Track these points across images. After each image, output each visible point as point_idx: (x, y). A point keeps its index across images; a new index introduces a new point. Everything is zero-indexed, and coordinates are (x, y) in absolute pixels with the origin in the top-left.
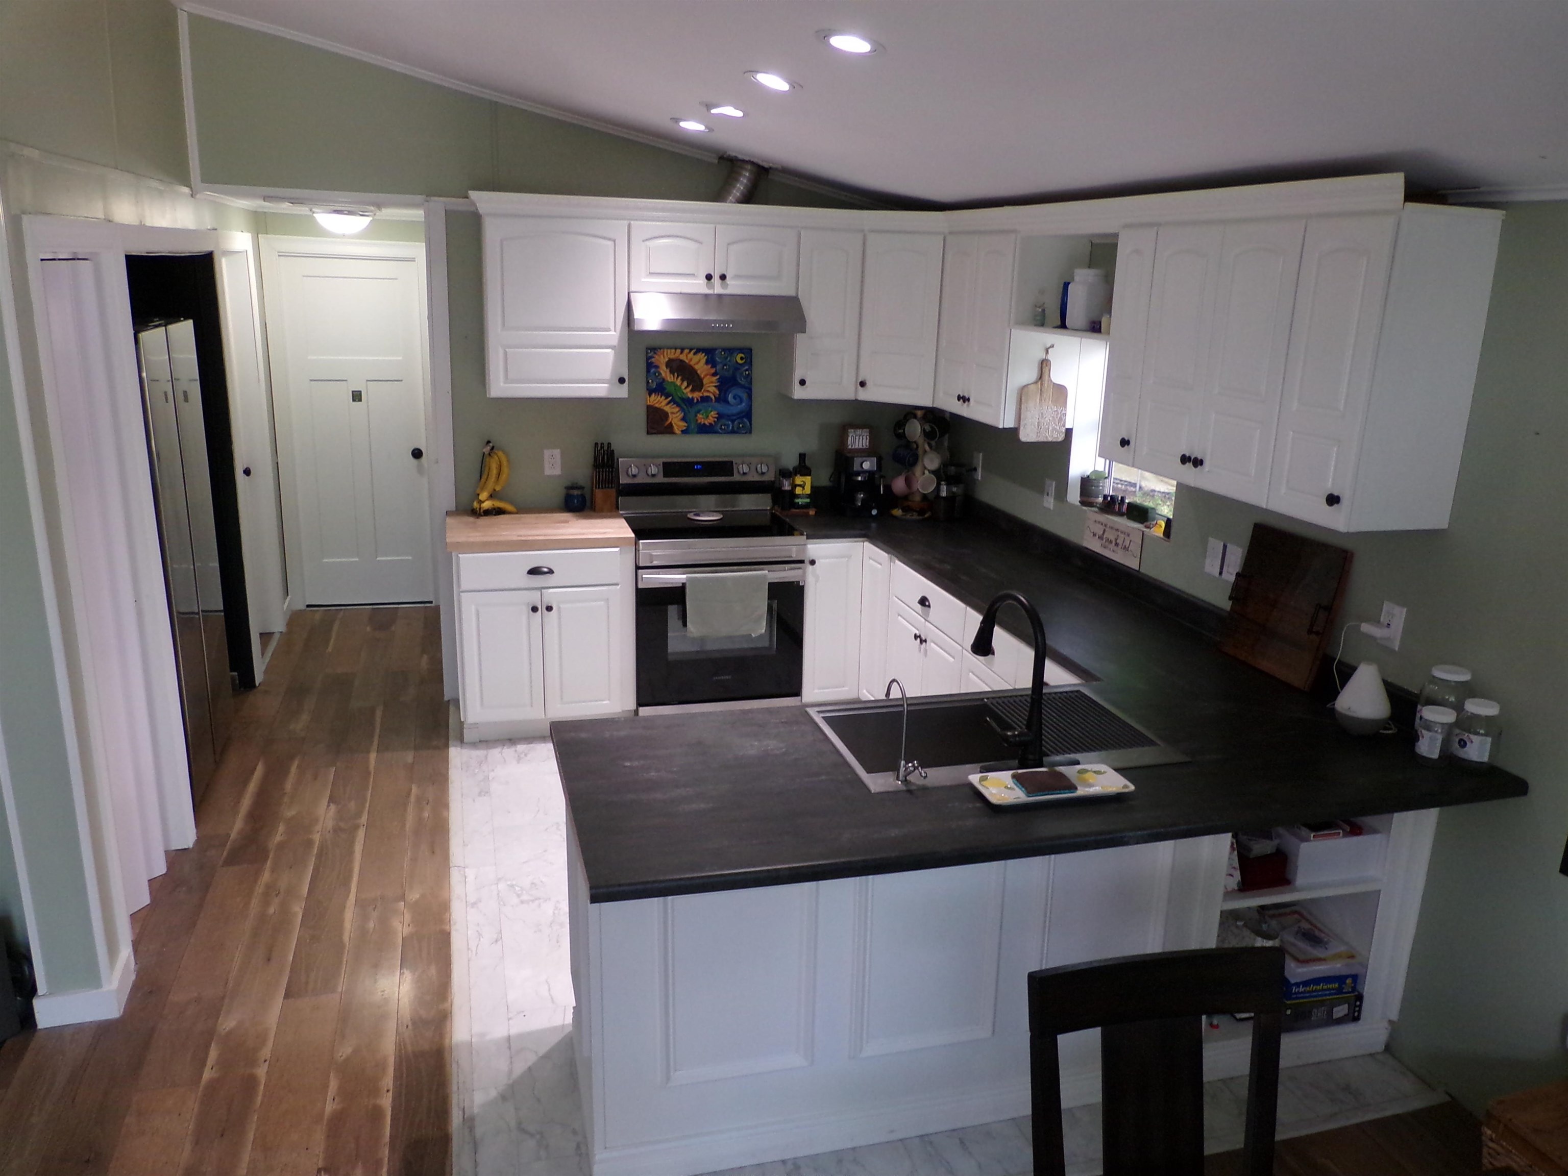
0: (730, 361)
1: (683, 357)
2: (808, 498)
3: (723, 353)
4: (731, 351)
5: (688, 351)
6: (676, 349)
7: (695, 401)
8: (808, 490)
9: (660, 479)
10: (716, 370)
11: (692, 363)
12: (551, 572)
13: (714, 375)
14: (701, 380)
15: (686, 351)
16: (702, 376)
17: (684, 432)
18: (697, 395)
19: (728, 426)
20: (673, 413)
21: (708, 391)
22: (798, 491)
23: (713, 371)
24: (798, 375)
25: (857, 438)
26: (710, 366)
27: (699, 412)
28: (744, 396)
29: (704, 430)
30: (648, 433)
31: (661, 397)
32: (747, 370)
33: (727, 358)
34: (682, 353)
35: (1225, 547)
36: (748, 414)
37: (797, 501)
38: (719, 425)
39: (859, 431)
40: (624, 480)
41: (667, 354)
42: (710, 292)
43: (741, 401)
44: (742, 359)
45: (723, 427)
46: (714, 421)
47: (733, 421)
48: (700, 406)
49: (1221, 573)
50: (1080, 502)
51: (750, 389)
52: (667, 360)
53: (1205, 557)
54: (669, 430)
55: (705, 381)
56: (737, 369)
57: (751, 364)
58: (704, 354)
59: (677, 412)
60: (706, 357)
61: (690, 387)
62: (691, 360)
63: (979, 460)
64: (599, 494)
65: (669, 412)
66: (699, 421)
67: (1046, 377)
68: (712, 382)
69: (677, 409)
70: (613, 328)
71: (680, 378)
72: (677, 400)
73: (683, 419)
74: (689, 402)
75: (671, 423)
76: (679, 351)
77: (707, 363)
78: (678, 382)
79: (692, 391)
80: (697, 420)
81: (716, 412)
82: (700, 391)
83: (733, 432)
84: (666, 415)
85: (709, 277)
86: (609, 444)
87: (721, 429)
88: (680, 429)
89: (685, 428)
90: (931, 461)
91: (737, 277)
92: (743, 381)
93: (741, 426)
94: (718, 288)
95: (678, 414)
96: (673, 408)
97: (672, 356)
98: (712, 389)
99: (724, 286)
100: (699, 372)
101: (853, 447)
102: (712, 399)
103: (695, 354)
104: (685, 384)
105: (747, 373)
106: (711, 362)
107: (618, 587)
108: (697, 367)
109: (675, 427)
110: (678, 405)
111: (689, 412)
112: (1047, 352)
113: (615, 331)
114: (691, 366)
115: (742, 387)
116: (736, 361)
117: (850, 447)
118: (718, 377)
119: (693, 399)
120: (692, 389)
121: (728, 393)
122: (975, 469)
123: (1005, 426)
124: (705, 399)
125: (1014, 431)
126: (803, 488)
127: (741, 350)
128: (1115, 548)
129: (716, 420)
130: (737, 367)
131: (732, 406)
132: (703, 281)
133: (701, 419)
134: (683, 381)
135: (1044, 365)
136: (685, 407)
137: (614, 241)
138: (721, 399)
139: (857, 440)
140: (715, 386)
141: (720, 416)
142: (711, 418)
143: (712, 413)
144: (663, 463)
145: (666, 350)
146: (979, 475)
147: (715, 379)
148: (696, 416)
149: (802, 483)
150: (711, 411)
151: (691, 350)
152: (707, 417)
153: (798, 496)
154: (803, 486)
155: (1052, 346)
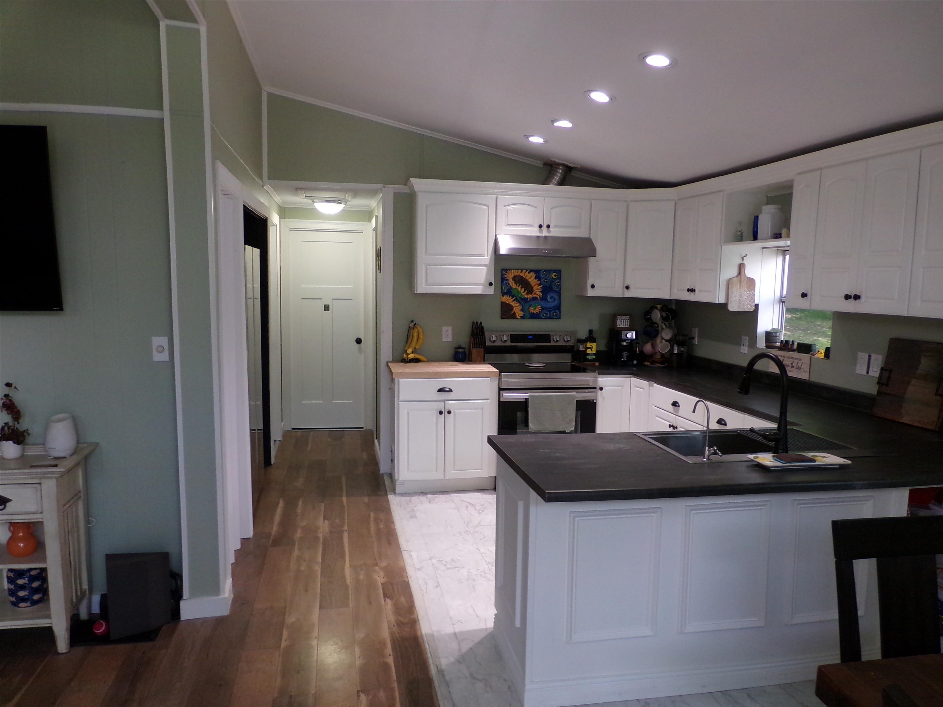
0: (548, 277)
1: (522, 274)
2: (594, 355)
3: (545, 272)
4: (549, 271)
5: (525, 271)
6: (518, 270)
7: (529, 299)
8: (594, 351)
9: (509, 344)
10: (541, 282)
11: (527, 278)
12: (451, 391)
13: (539, 285)
14: (532, 288)
15: (524, 271)
16: (533, 285)
17: (522, 317)
18: (530, 296)
19: (547, 314)
20: (516, 306)
21: (536, 294)
22: (589, 351)
23: (539, 282)
24: (590, 282)
25: (622, 321)
26: (537, 280)
27: (530, 306)
28: (556, 297)
29: (534, 316)
30: (502, 318)
31: (509, 297)
32: (558, 282)
33: (547, 275)
34: (521, 272)
35: (870, 356)
36: (558, 308)
37: (588, 357)
38: (542, 314)
39: (624, 317)
40: (488, 344)
41: (513, 273)
42: (541, 235)
43: (555, 300)
44: (555, 276)
45: (544, 315)
46: (539, 311)
47: (550, 312)
48: (531, 303)
49: (868, 373)
50: (765, 346)
51: (560, 293)
52: (513, 276)
53: (855, 365)
54: (513, 316)
55: (534, 289)
56: (553, 282)
57: (560, 279)
58: (534, 273)
59: (519, 306)
60: (535, 275)
61: (526, 292)
62: (527, 276)
63: (696, 332)
64: (474, 351)
65: (514, 306)
66: (530, 312)
67: (742, 273)
68: (538, 289)
69: (518, 304)
70: (486, 254)
71: (520, 286)
72: (519, 299)
73: (522, 310)
74: (525, 300)
75: (515, 312)
76: (520, 271)
77: (536, 278)
78: (519, 289)
79: (527, 294)
80: (529, 311)
81: (540, 306)
82: (531, 294)
83: (550, 318)
84: (512, 307)
85: (541, 226)
86: (481, 322)
87: (543, 316)
88: (520, 316)
89: (522, 315)
90: (667, 334)
91: (556, 226)
92: (555, 288)
93: (554, 314)
94: (545, 233)
95: (520, 306)
96: (516, 304)
97: (516, 274)
98: (539, 293)
99: (549, 232)
100: (531, 283)
101: (620, 326)
102: (538, 298)
103: (529, 273)
104: (523, 289)
105: (558, 284)
106: (538, 277)
107: (489, 401)
108: (530, 280)
109: (517, 314)
110: (519, 302)
111: (525, 306)
112: (743, 260)
113: (487, 257)
114: (526, 279)
115: (555, 291)
116: (553, 278)
117: (618, 326)
118: (542, 286)
119: (527, 298)
120: (527, 292)
121: (547, 295)
122: (694, 338)
123: (719, 302)
124: (534, 299)
125: (724, 306)
126: (592, 350)
127: (555, 271)
128: (792, 369)
129: (540, 310)
130: (553, 280)
131: (549, 302)
132: (537, 228)
133: (532, 310)
134: (522, 288)
135: (741, 267)
136: (523, 303)
137: (488, 206)
138: (544, 299)
139: (622, 322)
140: (540, 291)
141: (543, 309)
142: (537, 310)
143: (538, 307)
144: (511, 334)
145: (512, 270)
146: (696, 341)
147: (539, 287)
148: (529, 308)
149: (591, 347)
150: (538, 306)
151: (527, 270)
152: (535, 309)
153: (588, 354)
154: (591, 349)
155: (746, 256)
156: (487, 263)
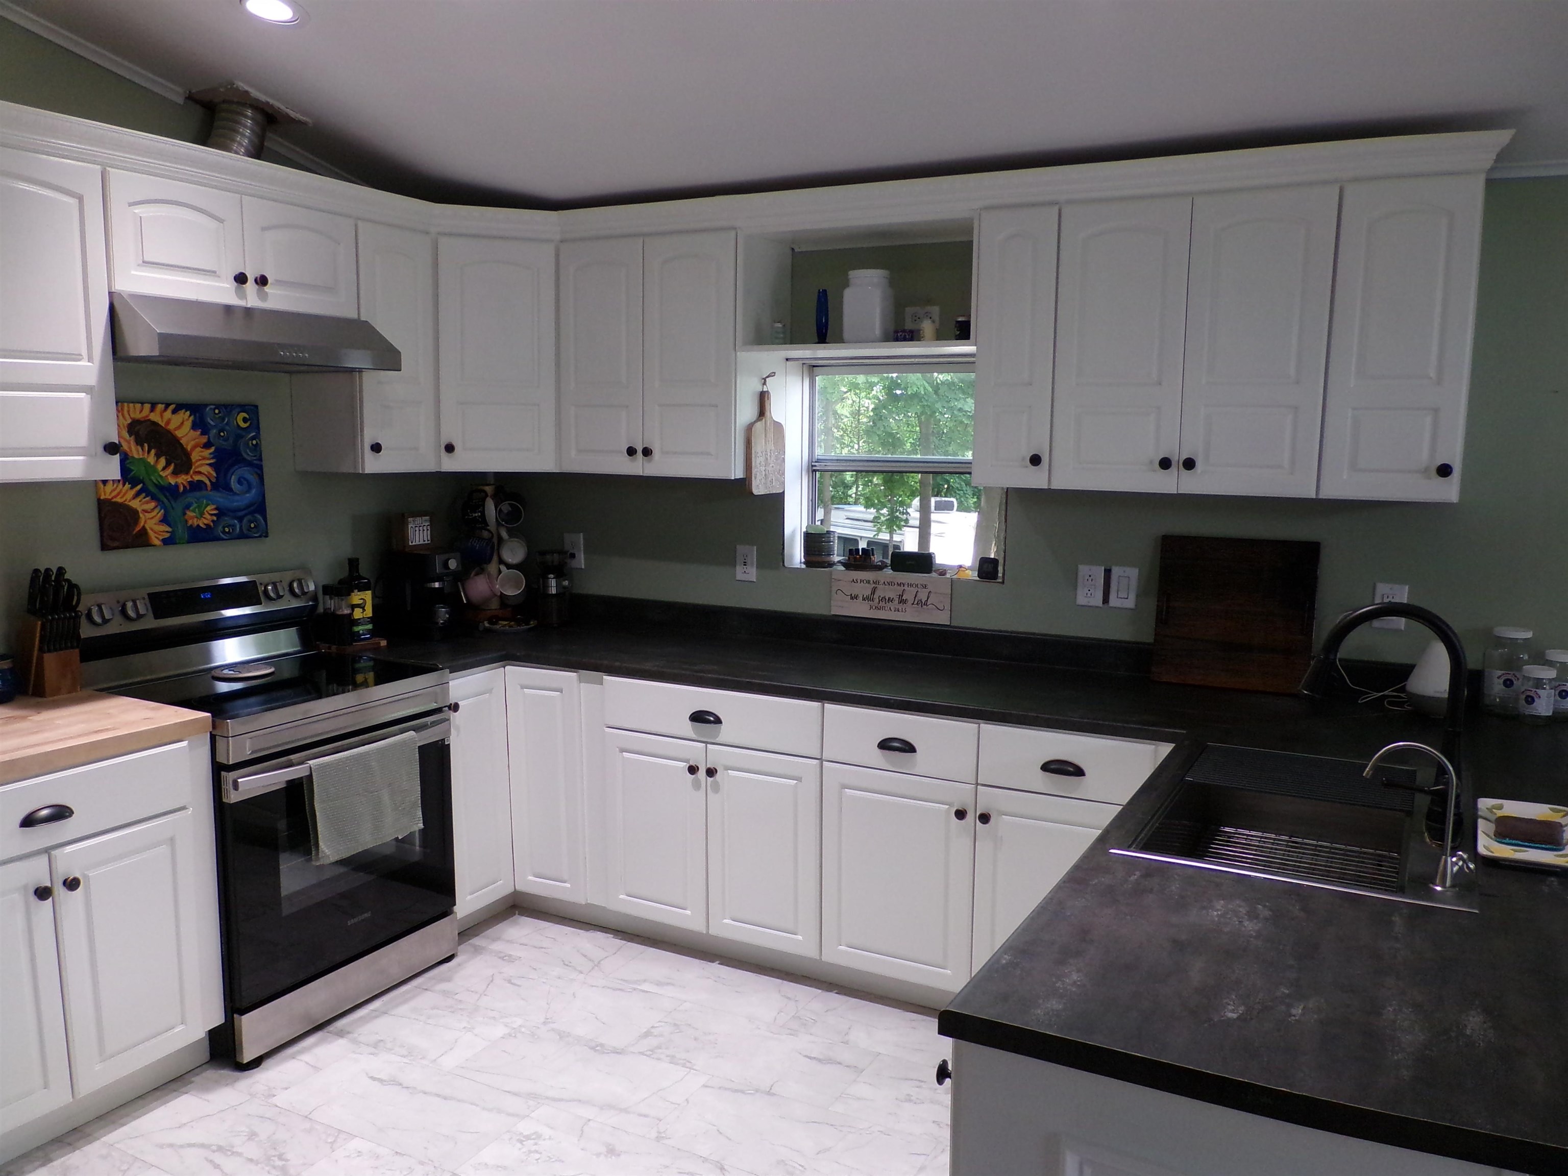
0: (227, 424)
1: (154, 417)
2: (370, 623)
3: (217, 411)
4: (228, 408)
5: (163, 406)
6: (142, 403)
7: (182, 489)
8: (369, 612)
9: (150, 623)
10: (209, 438)
11: (171, 427)
12: (64, 812)
13: (207, 446)
14: (187, 455)
15: (160, 407)
16: (189, 449)
17: (167, 542)
18: (182, 480)
19: (234, 526)
20: (145, 511)
21: (200, 473)
22: (358, 614)
23: (204, 439)
24: (369, 436)
25: (417, 529)
26: (199, 433)
27: (187, 507)
28: (253, 478)
29: (199, 536)
30: (104, 547)
31: (124, 485)
32: (253, 438)
33: (223, 419)
34: (152, 409)
35: (1108, 572)
36: (260, 507)
37: (356, 629)
38: (220, 528)
39: (419, 520)
40: (86, 631)
41: (128, 412)
42: (242, 303)
43: (250, 488)
44: (245, 420)
45: (227, 530)
46: (213, 521)
47: (240, 519)
48: (190, 498)
49: (1106, 600)
50: (804, 563)
51: (260, 468)
52: (129, 421)
53: (1075, 588)
54: (141, 540)
55: (195, 456)
56: (239, 437)
57: (258, 428)
58: (188, 413)
59: (153, 510)
60: (192, 418)
61: (172, 467)
62: (168, 422)
63: (577, 542)
64: (51, 661)
65: (140, 510)
66: (190, 522)
67: (767, 413)
68: (204, 458)
69: (153, 504)
71: (153, 452)
72: (152, 489)
73: (164, 520)
74: (172, 492)
75: (144, 528)
76: (147, 407)
77: (194, 427)
78: (151, 459)
79: (175, 473)
80: (186, 521)
81: (214, 507)
82: (187, 473)
83: (243, 536)
84: (134, 515)
85: (241, 279)
86: (61, 571)
87: (224, 532)
88: (161, 538)
89: (167, 535)
90: (514, 552)
91: (279, 282)
92: (248, 455)
93: (252, 525)
94: (251, 298)
95: (156, 511)
96: (147, 503)
97: (138, 416)
98: (206, 469)
99: (263, 296)
100: (183, 441)
101: (414, 544)
102: (206, 484)
103: (174, 412)
104: (162, 462)
105: (254, 442)
106: (200, 425)
107: (190, 811)
108: (179, 434)
109: (151, 534)
110: (154, 498)
111: (173, 508)
112: (764, 384)
113: (90, 359)
114: (169, 432)
115: (250, 464)
116: (238, 425)
117: (410, 544)
118: (213, 449)
119: (177, 486)
120: (174, 469)
121: (229, 475)
122: (573, 556)
123: (736, 478)
124: (196, 486)
126: (364, 610)
127: (243, 407)
128: (900, 606)
129: (215, 518)
130: (239, 434)
131: (235, 494)
132: (230, 285)
133: (192, 518)
134: (158, 456)
135: (763, 399)
136: (165, 500)
137: (80, 199)
138: (220, 485)
139: (417, 532)
140: (210, 465)
141: (221, 513)
142: (208, 517)
143: (209, 508)
144: (149, 594)
145: (126, 404)
147: (207, 453)
148: (185, 514)
149: (361, 602)
150: (207, 505)
151: (167, 405)
152: (202, 514)
153: (356, 622)
154: (362, 607)
155: (772, 375)
156: (92, 379)
